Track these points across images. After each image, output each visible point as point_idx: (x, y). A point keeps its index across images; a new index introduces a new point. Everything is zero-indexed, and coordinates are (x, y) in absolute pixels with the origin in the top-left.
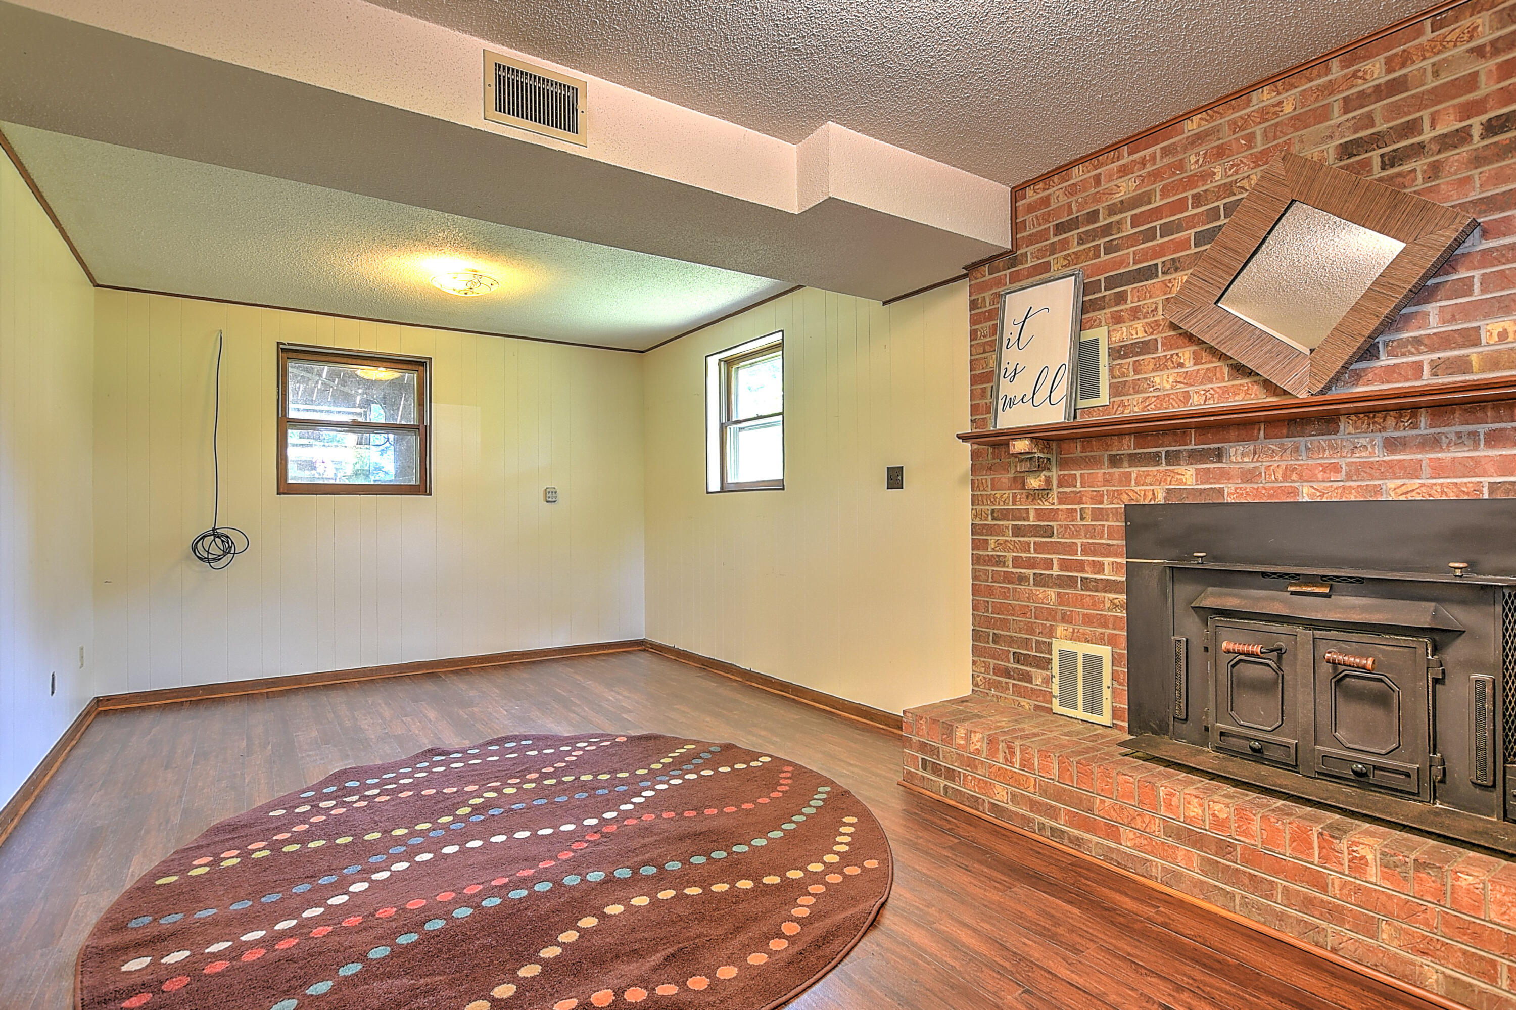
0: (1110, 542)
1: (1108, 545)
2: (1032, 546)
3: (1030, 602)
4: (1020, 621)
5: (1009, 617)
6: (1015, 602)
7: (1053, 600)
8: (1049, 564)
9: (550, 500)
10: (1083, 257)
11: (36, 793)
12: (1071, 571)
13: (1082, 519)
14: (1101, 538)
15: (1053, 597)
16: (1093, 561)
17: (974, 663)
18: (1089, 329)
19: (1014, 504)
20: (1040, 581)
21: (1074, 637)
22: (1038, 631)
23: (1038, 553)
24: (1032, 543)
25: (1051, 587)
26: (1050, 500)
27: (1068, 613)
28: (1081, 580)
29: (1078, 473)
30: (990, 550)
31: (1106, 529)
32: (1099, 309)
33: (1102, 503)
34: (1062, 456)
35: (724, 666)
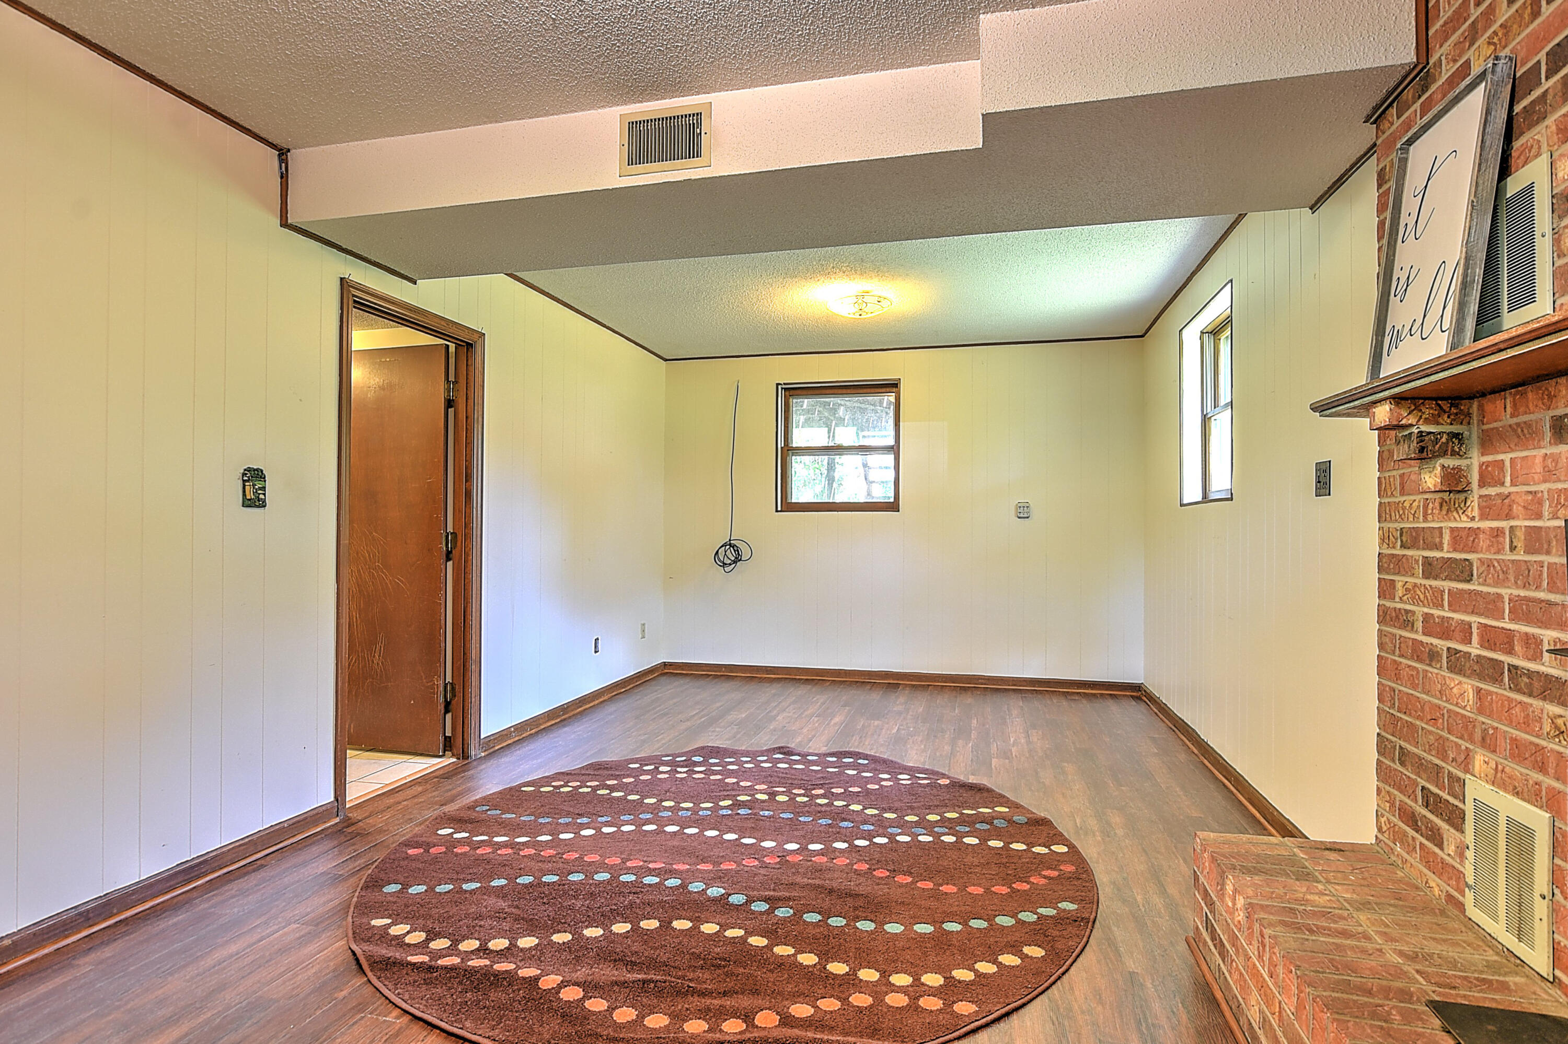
0: (1552, 597)
1: (1550, 603)
2: (1446, 597)
3: (1441, 699)
4: (1431, 732)
5: (1418, 723)
6: (1424, 696)
7: (1471, 702)
8: (1466, 634)
9: (1022, 515)
10: (1515, 26)
11: (563, 717)
12: (1494, 650)
13: (1513, 548)
14: (1538, 588)
15: (1471, 697)
16: (1526, 634)
17: (1379, 791)
18: (1523, 166)
19: (1425, 520)
20: (1457, 663)
21: (1499, 780)
22: (1451, 756)
23: (1454, 611)
24: (1447, 591)
25: (1468, 677)
26: (1469, 512)
27: (1491, 732)
28: (1509, 670)
29: (1506, 457)
30: (1397, 599)
31: (1545, 569)
32: (1538, 122)
33: (1539, 516)
34: (1485, 427)
35: (1188, 731)
